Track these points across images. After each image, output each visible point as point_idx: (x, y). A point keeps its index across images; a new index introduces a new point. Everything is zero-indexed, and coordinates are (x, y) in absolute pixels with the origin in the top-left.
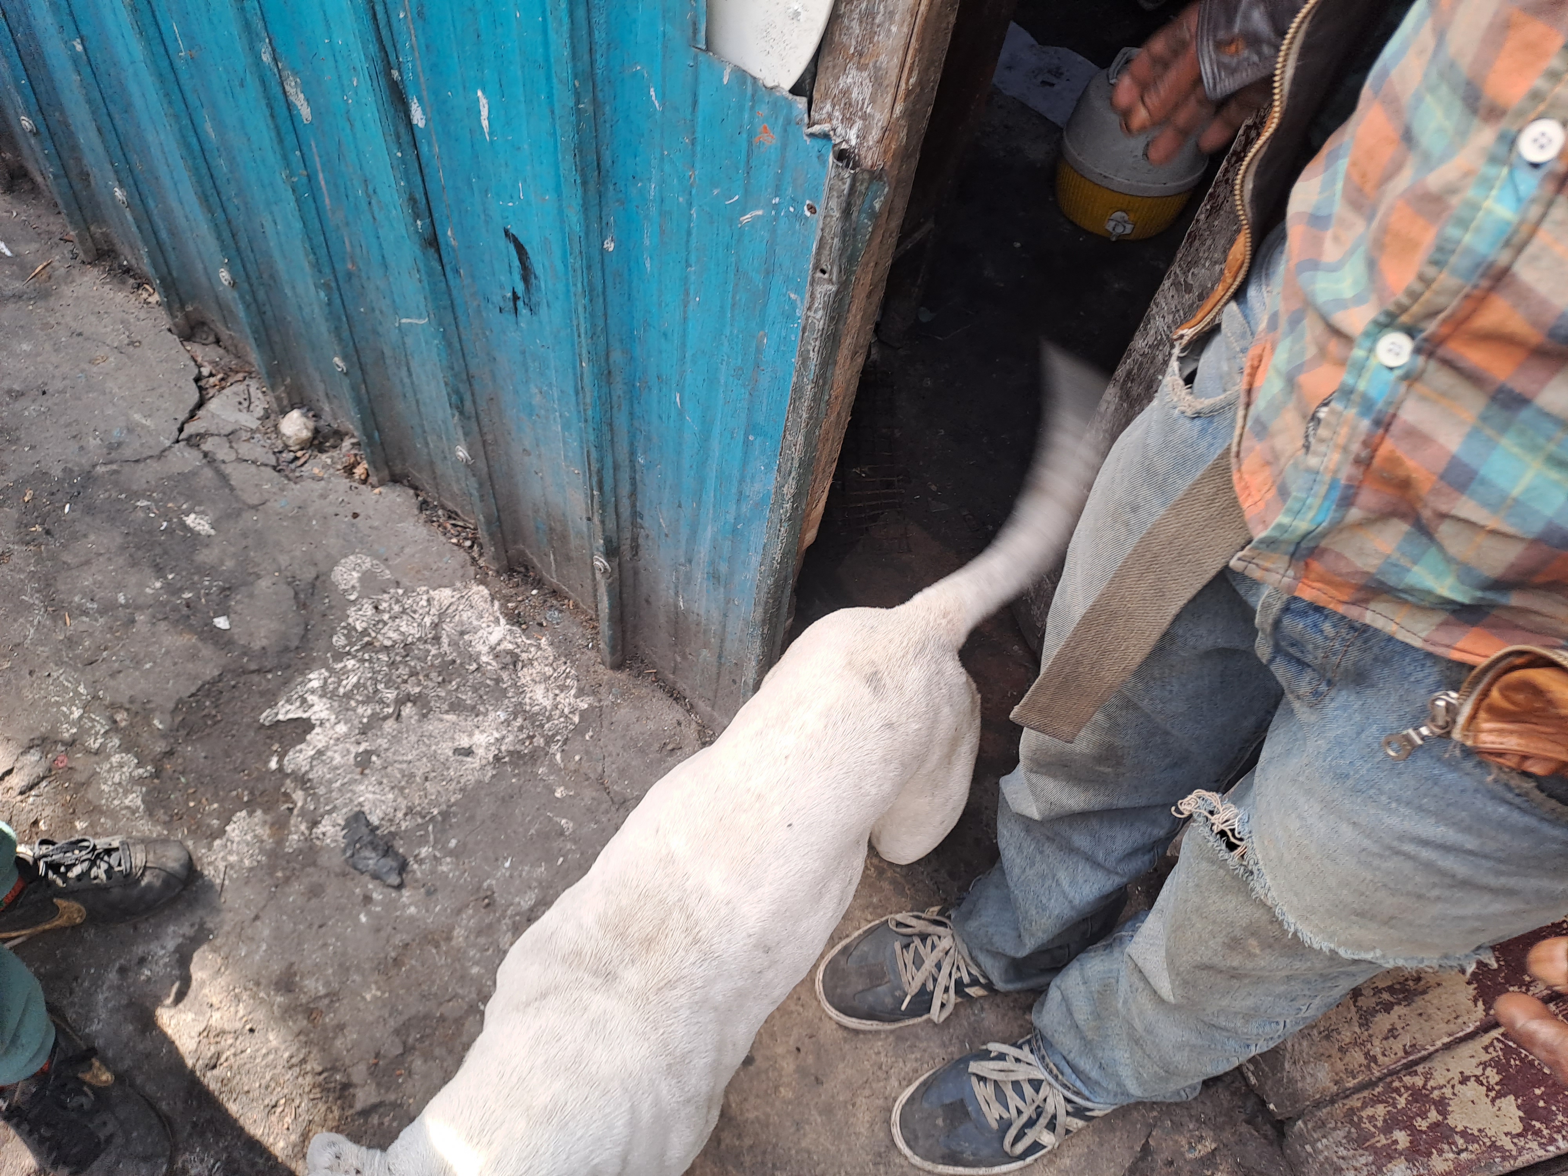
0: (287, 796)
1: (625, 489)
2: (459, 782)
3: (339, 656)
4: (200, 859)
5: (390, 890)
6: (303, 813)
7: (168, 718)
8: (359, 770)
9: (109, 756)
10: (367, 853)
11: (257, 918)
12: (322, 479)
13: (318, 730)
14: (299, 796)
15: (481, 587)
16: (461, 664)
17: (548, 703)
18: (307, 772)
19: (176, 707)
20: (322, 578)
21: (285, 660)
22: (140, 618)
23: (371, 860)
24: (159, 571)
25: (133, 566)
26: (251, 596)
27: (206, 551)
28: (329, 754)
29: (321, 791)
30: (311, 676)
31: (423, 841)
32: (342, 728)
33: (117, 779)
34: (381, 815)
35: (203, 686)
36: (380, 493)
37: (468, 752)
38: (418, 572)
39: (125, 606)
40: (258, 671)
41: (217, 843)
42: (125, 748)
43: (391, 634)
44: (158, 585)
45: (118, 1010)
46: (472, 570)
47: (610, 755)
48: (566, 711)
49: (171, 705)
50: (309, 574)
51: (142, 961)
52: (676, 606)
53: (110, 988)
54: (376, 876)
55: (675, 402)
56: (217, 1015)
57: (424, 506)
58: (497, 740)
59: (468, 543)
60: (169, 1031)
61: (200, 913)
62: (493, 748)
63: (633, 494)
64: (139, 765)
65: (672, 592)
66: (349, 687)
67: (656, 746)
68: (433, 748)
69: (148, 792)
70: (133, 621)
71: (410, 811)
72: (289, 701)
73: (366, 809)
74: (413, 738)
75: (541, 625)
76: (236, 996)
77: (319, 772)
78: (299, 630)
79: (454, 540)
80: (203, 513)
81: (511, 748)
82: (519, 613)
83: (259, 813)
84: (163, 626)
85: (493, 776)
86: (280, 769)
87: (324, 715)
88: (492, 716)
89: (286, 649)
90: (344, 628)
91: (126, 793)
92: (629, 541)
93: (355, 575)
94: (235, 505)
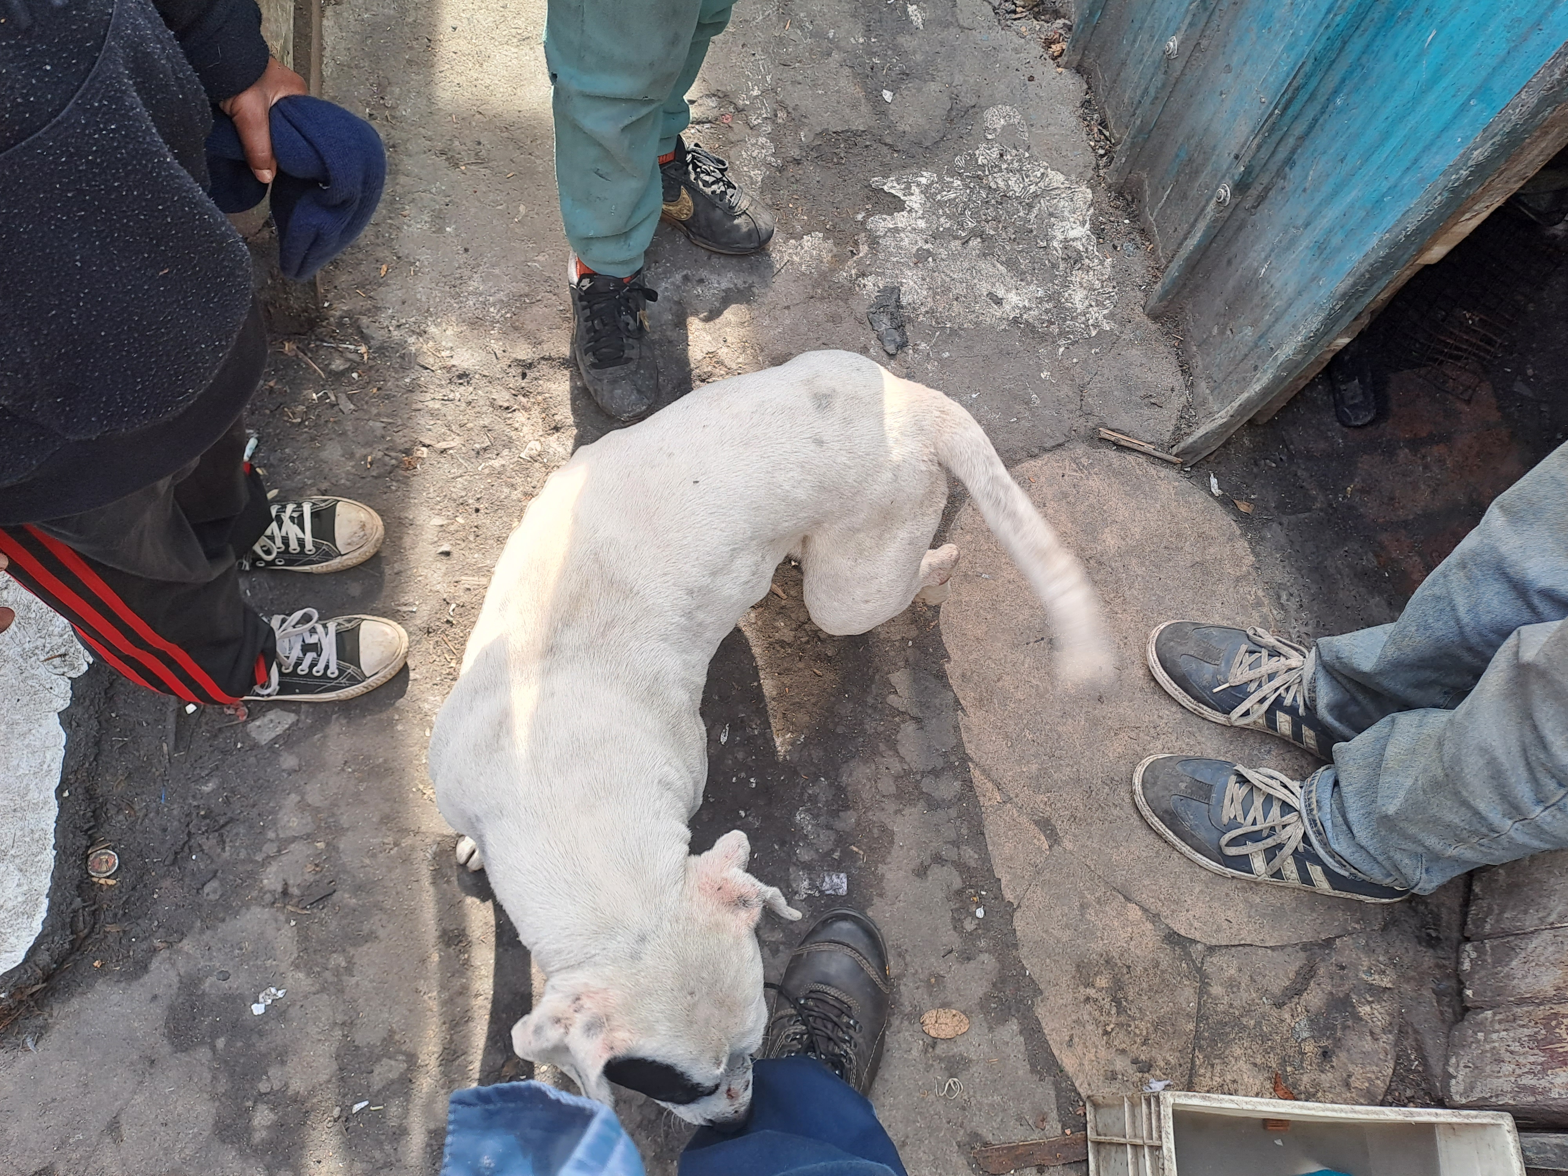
0: (856, 243)
1: (1300, 128)
2: (978, 317)
3: (954, 172)
4: (775, 244)
5: (884, 354)
6: (859, 263)
7: (812, 136)
8: (914, 260)
9: (759, 135)
10: (885, 319)
11: (788, 308)
12: (1024, 37)
13: (905, 213)
14: (864, 249)
15: (1089, 191)
16: (1035, 236)
17: (1080, 307)
18: (879, 237)
19: (821, 133)
20: (976, 109)
21: (913, 150)
22: (836, 55)
23: (885, 324)
24: (868, 31)
25: (853, 16)
26: (919, 90)
27: (908, 37)
28: (902, 235)
29: (881, 256)
30: (925, 174)
31: (927, 338)
32: (922, 224)
33: (754, 154)
34: (910, 301)
35: (847, 131)
36: (1061, 74)
37: (999, 302)
38: (1049, 149)
39: (830, 41)
40: (891, 146)
41: (793, 241)
42: (772, 137)
43: (999, 181)
44: (861, 40)
45: (669, 301)
46: (1090, 173)
47: (1102, 375)
48: (1091, 322)
49: (819, 129)
50: (968, 100)
51: (701, 281)
52: (1256, 271)
53: (673, 283)
54: (880, 338)
55: (1424, 41)
56: (725, 350)
57: (1086, 104)
58: (1025, 307)
59: (1102, 152)
60: (691, 337)
61: (755, 279)
62: (1018, 311)
63: (1302, 138)
64: (774, 155)
65: (1263, 255)
66: (946, 198)
67: (1142, 393)
68: (976, 281)
69: (769, 177)
70: (829, 55)
71: (931, 312)
72: (898, 181)
73: (903, 289)
74: (966, 265)
75: (1115, 247)
76: (744, 347)
77: (888, 242)
78: (937, 136)
79: (1092, 144)
80: (924, 9)
81: (1031, 320)
82: (1103, 229)
83: (831, 241)
84: (847, 71)
85: (1005, 330)
86: (863, 223)
87: (916, 206)
88: (1033, 287)
89: (919, 144)
90: (969, 154)
91: (756, 167)
92: (1261, 188)
93: (1002, 122)
94: (948, 18)
